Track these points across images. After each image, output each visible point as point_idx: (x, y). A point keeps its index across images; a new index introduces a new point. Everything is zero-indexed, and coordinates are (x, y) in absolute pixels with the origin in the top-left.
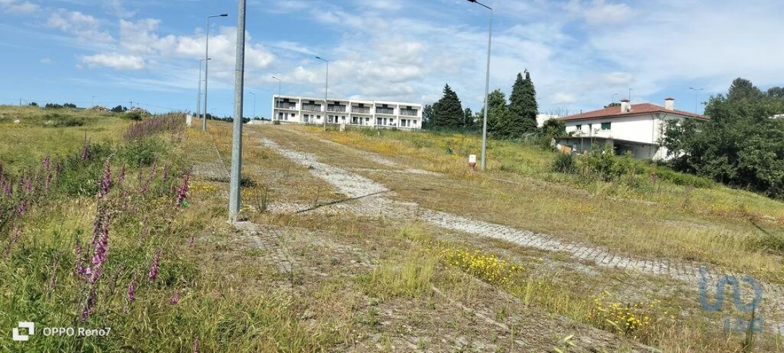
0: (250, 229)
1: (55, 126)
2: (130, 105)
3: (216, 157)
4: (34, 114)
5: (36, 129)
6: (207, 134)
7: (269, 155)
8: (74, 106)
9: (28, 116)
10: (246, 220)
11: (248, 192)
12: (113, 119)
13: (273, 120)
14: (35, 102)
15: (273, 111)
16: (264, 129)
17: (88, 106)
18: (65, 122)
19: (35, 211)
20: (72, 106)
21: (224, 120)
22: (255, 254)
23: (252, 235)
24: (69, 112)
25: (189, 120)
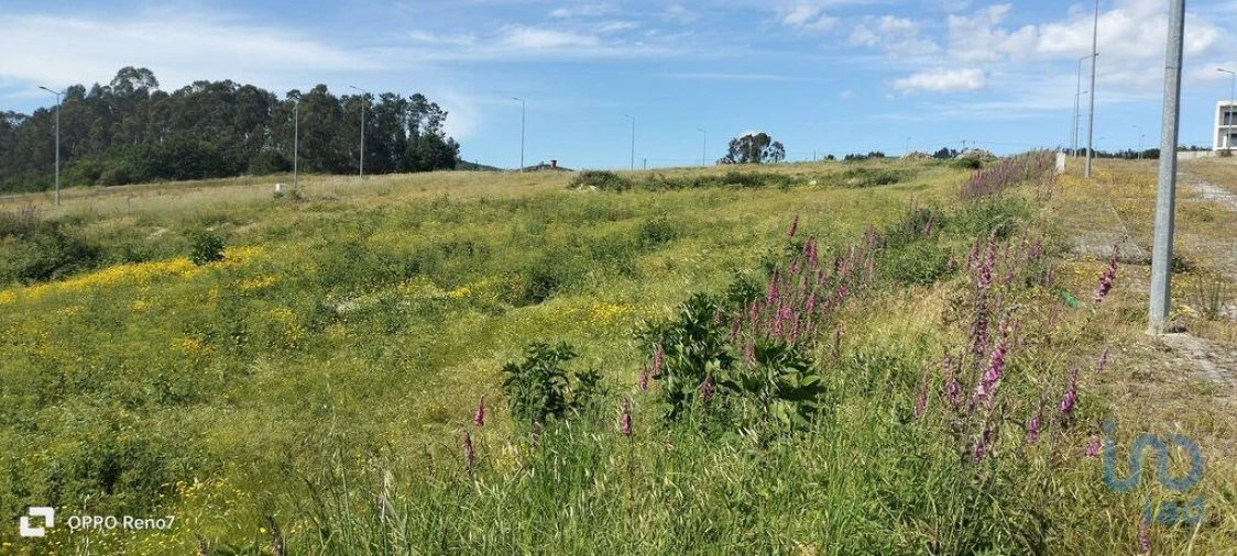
0: (1191, 347)
1: (861, 186)
2: (962, 144)
3: (1114, 221)
4: (834, 172)
5: (838, 191)
6: (1093, 183)
7: (1215, 214)
8: (882, 155)
9: (826, 174)
10: (1182, 330)
11: (1183, 283)
12: (939, 170)
13: (1215, 148)
14: (832, 154)
15: (1216, 132)
16: (1200, 167)
17: (903, 153)
18: (872, 179)
19: (853, 305)
20: (880, 155)
21: (1119, 156)
22: (1208, 392)
23: (1198, 358)
24: (877, 164)
25: (1061, 160)
